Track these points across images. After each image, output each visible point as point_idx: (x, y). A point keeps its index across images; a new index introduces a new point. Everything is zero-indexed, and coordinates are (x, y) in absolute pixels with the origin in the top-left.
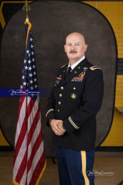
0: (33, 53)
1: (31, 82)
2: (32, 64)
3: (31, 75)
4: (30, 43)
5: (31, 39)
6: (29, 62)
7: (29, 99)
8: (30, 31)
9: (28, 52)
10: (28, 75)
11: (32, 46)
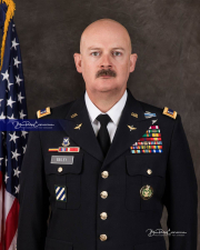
0: (18, 80)
1: (16, 155)
2: (18, 107)
3: (14, 137)
4: (12, 53)
5: (15, 44)
6: (10, 102)
7: (9, 200)
8: (12, 22)
9: (6, 76)
10: (6, 137)
11: (17, 62)
